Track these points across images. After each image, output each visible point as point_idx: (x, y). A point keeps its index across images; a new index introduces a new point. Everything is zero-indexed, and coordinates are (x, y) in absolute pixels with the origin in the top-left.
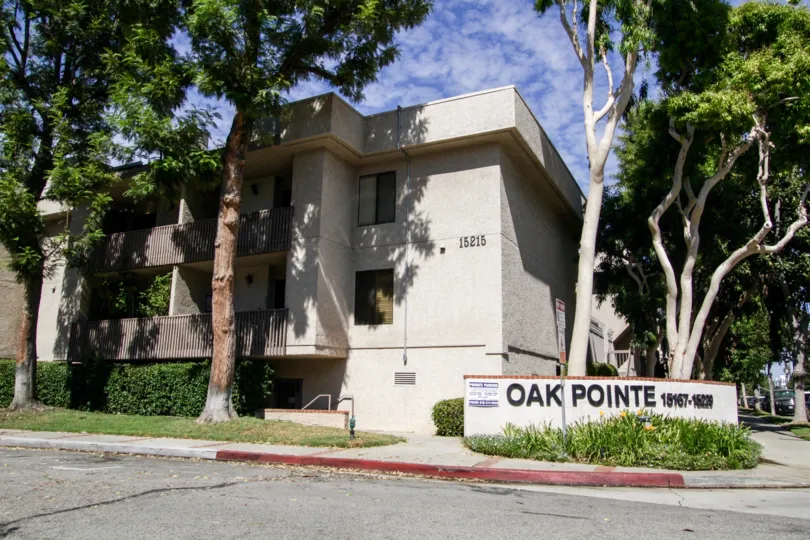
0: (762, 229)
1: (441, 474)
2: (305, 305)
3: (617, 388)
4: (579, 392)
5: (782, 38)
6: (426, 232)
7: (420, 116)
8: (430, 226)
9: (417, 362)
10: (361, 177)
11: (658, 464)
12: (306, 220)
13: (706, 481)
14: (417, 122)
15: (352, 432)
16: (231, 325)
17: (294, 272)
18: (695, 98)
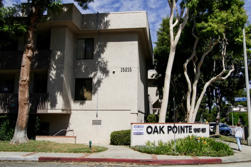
0: (222, 72)
1: (142, 163)
2: (56, 94)
3: (181, 127)
4: (170, 128)
5: (233, 7)
6: (106, 66)
7: (106, 19)
8: (107, 64)
9: (102, 116)
10: (78, 39)
11: (208, 155)
12: (57, 58)
13: (228, 161)
14: (105, 21)
15: (90, 146)
16: (28, 101)
17: (51, 79)
18: (206, 25)
